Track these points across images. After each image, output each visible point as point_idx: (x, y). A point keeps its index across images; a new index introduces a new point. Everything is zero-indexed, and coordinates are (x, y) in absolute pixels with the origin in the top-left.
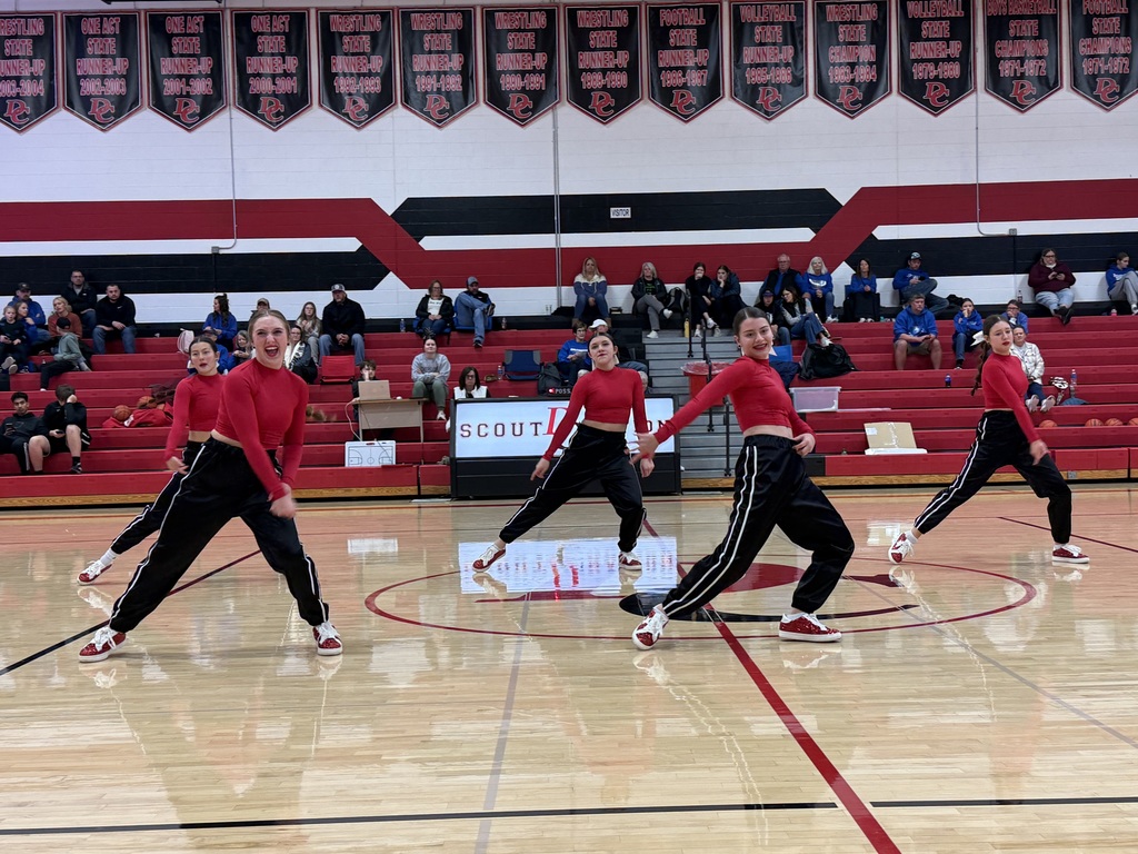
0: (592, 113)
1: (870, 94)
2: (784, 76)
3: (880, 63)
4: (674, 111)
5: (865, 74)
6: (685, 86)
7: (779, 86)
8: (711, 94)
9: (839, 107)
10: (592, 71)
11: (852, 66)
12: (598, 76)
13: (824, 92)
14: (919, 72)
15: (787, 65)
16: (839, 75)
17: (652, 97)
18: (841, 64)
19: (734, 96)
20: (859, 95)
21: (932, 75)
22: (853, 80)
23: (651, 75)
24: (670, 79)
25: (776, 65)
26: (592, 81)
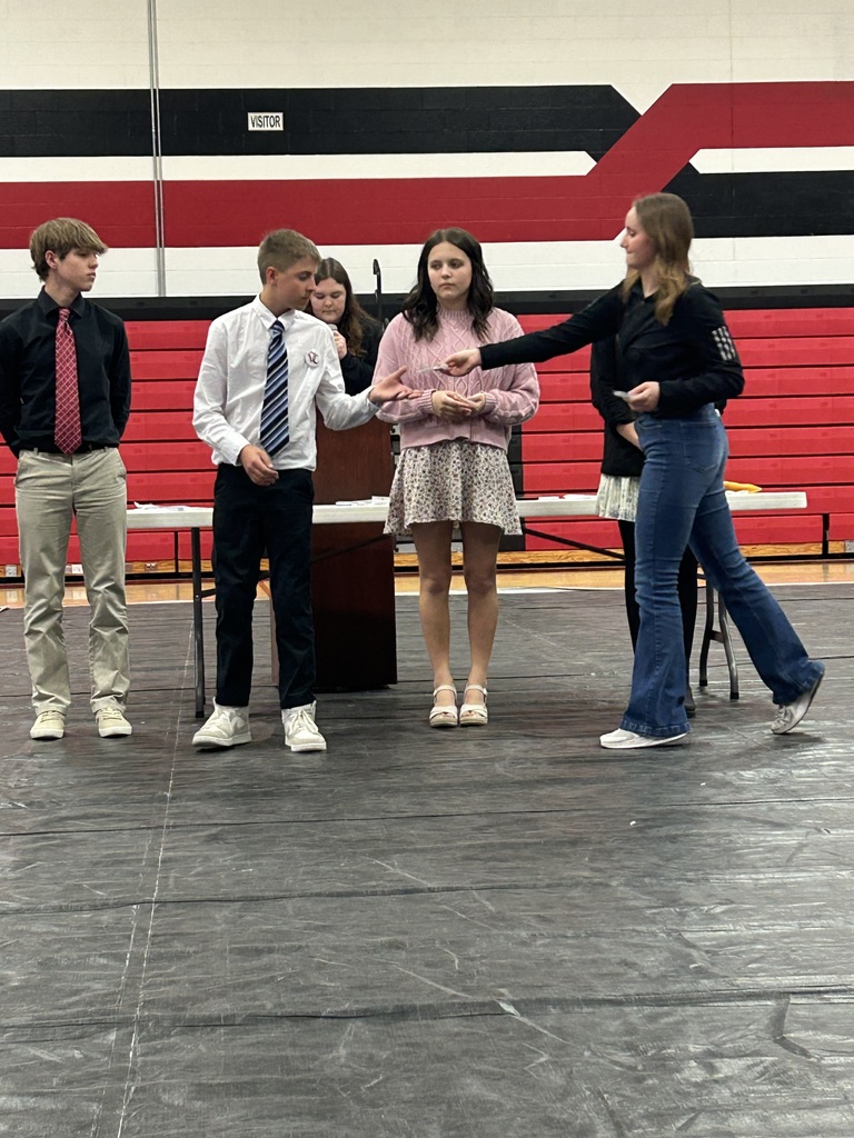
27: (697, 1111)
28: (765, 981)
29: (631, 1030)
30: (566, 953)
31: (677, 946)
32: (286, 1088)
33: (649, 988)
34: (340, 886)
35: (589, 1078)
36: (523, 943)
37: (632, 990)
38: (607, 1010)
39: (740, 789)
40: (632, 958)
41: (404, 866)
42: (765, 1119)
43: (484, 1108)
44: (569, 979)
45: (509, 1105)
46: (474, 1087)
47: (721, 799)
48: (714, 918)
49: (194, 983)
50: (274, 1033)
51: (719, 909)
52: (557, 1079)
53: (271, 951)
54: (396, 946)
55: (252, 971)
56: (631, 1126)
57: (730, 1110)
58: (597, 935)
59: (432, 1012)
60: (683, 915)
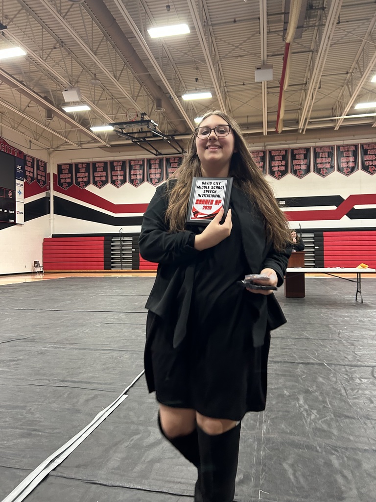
0: (275, 177)
1: (353, 170)
2: (328, 166)
3: (355, 161)
4: (297, 176)
5: (351, 165)
6: (300, 169)
7: (327, 168)
8: (308, 171)
9: (344, 173)
10: (275, 166)
11: (348, 162)
12: (277, 167)
13: (339, 170)
14: (367, 164)
15: (329, 163)
16: (344, 165)
17: (291, 172)
18: (344, 162)
19: (314, 171)
20: (350, 170)
21: (371, 164)
22: (348, 167)
23: (291, 166)
24: (296, 168)
25: (326, 163)
26: (276, 169)
27: (359, 389)
28: (370, 364)
29: (347, 371)
30: (335, 354)
31: (354, 354)
32: (290, 376)
33: (349, 363)
34: (297, 337)
35: (340, 380)
36: (328, 351)
37: (347, 363)
38: (343, 367)
39: (364, 322)
40: (346, 356)
41: (307, 333)
42: (371, 392)
43: (323, 384)
44: (336, 359)
45: (327, 384)
46: (321, 379)
47: (361, 324)
48: (360, 349)
49: (275, 354)
50: (288, 365)
51: (361, 347)
52: (334, 379)
53: (286, 348)
54: (306, 350)
55: (284, 352)
56: (348, 391)
57: (365, 390)
58: (340, 351)
59: (313, 364)
60: (355, 348)
